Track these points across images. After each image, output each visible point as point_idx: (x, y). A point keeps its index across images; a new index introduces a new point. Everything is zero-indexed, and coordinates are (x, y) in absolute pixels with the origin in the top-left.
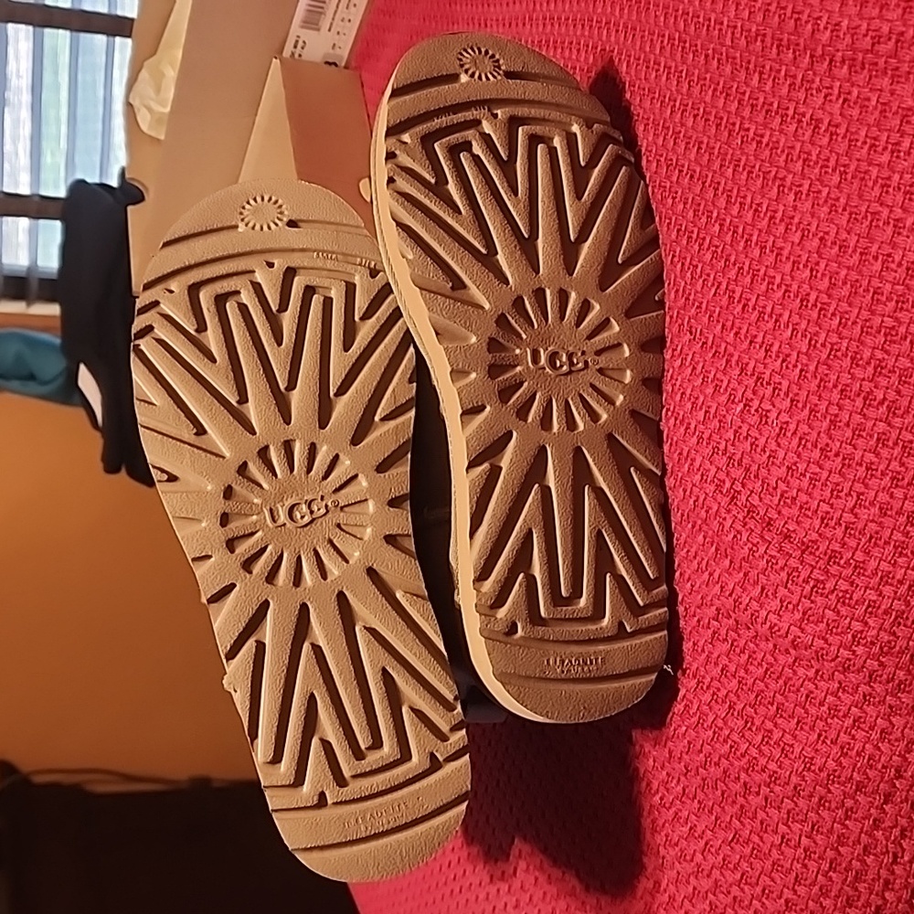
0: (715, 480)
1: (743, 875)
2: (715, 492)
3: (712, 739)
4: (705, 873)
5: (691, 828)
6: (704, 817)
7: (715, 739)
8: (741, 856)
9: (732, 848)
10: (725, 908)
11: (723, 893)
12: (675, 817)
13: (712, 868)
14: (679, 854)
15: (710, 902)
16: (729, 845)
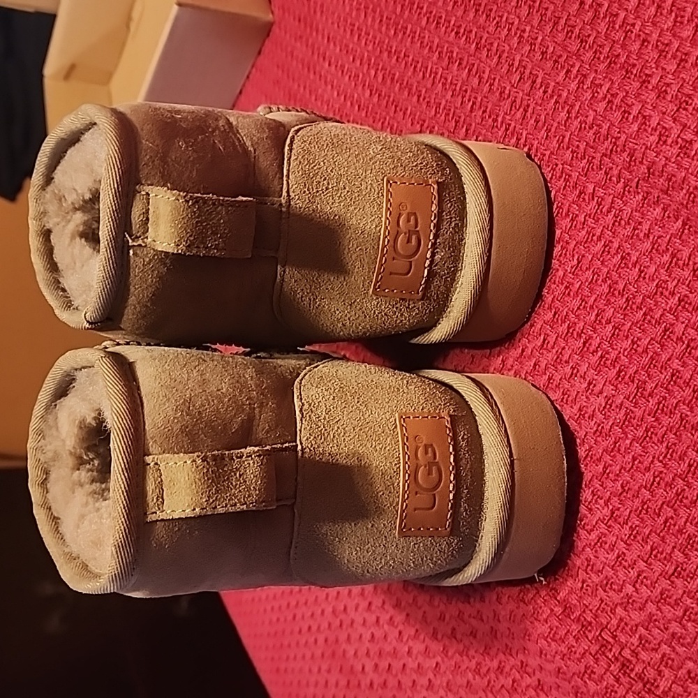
0: (679, 140)
1: (685, 611)
2: (678, 155)
3: (665, 456)
4: (637, 605)
5: (618, 556)
6: (635, 545)
7: (669, 456)
8: (684, 592)
9: (673, 582)
10: (659, 644)
11: (659, 628)
12: (598, 541)
13: (646, 601)
14: (605, 582)
15: (640, 636)
16: (669, 579)
